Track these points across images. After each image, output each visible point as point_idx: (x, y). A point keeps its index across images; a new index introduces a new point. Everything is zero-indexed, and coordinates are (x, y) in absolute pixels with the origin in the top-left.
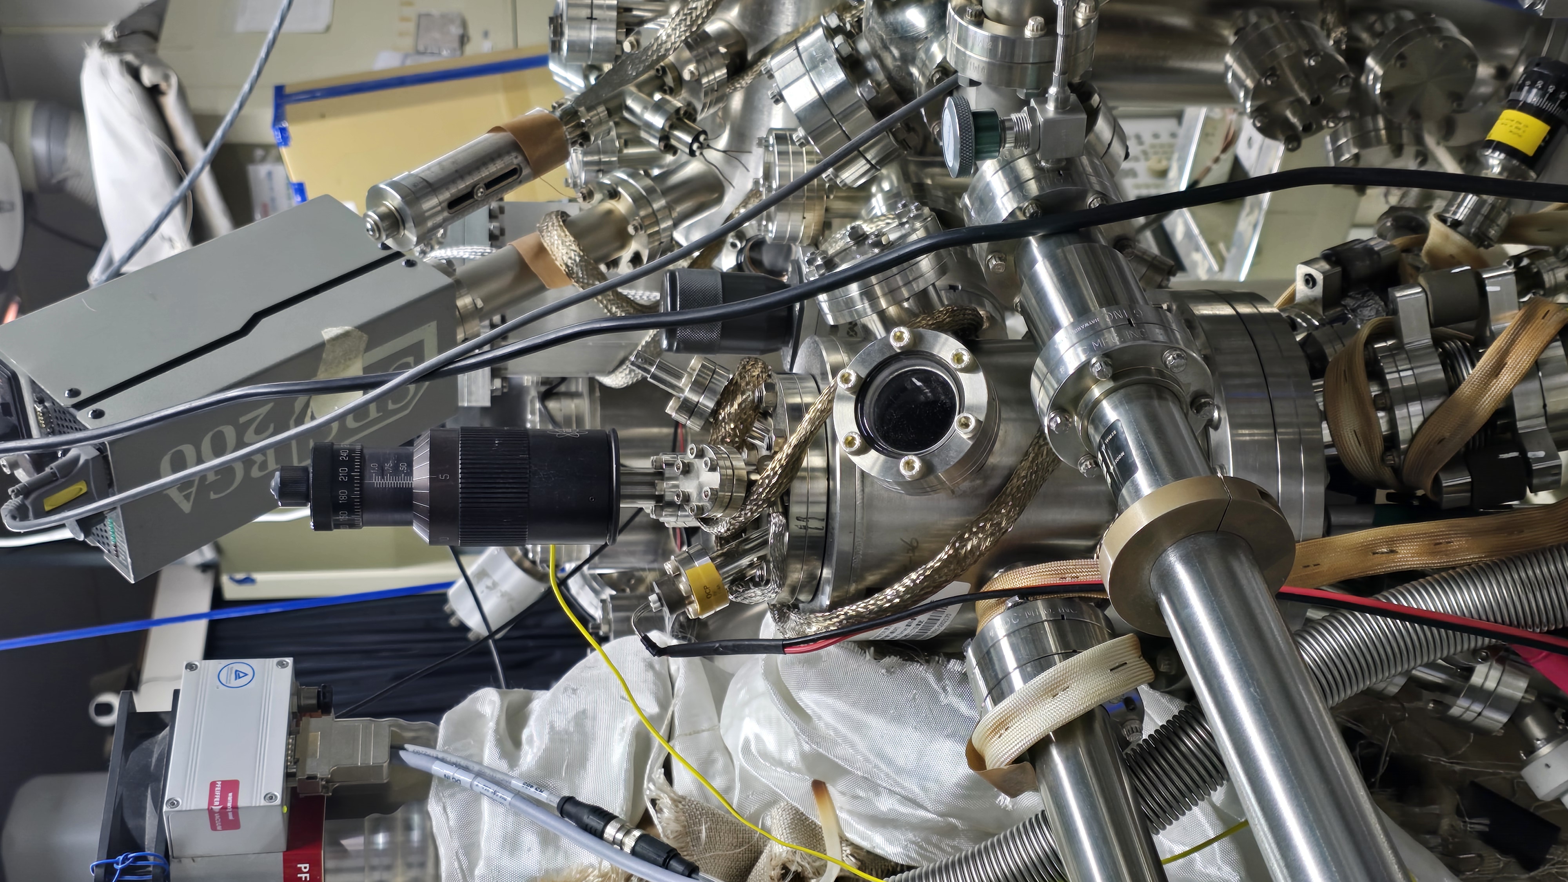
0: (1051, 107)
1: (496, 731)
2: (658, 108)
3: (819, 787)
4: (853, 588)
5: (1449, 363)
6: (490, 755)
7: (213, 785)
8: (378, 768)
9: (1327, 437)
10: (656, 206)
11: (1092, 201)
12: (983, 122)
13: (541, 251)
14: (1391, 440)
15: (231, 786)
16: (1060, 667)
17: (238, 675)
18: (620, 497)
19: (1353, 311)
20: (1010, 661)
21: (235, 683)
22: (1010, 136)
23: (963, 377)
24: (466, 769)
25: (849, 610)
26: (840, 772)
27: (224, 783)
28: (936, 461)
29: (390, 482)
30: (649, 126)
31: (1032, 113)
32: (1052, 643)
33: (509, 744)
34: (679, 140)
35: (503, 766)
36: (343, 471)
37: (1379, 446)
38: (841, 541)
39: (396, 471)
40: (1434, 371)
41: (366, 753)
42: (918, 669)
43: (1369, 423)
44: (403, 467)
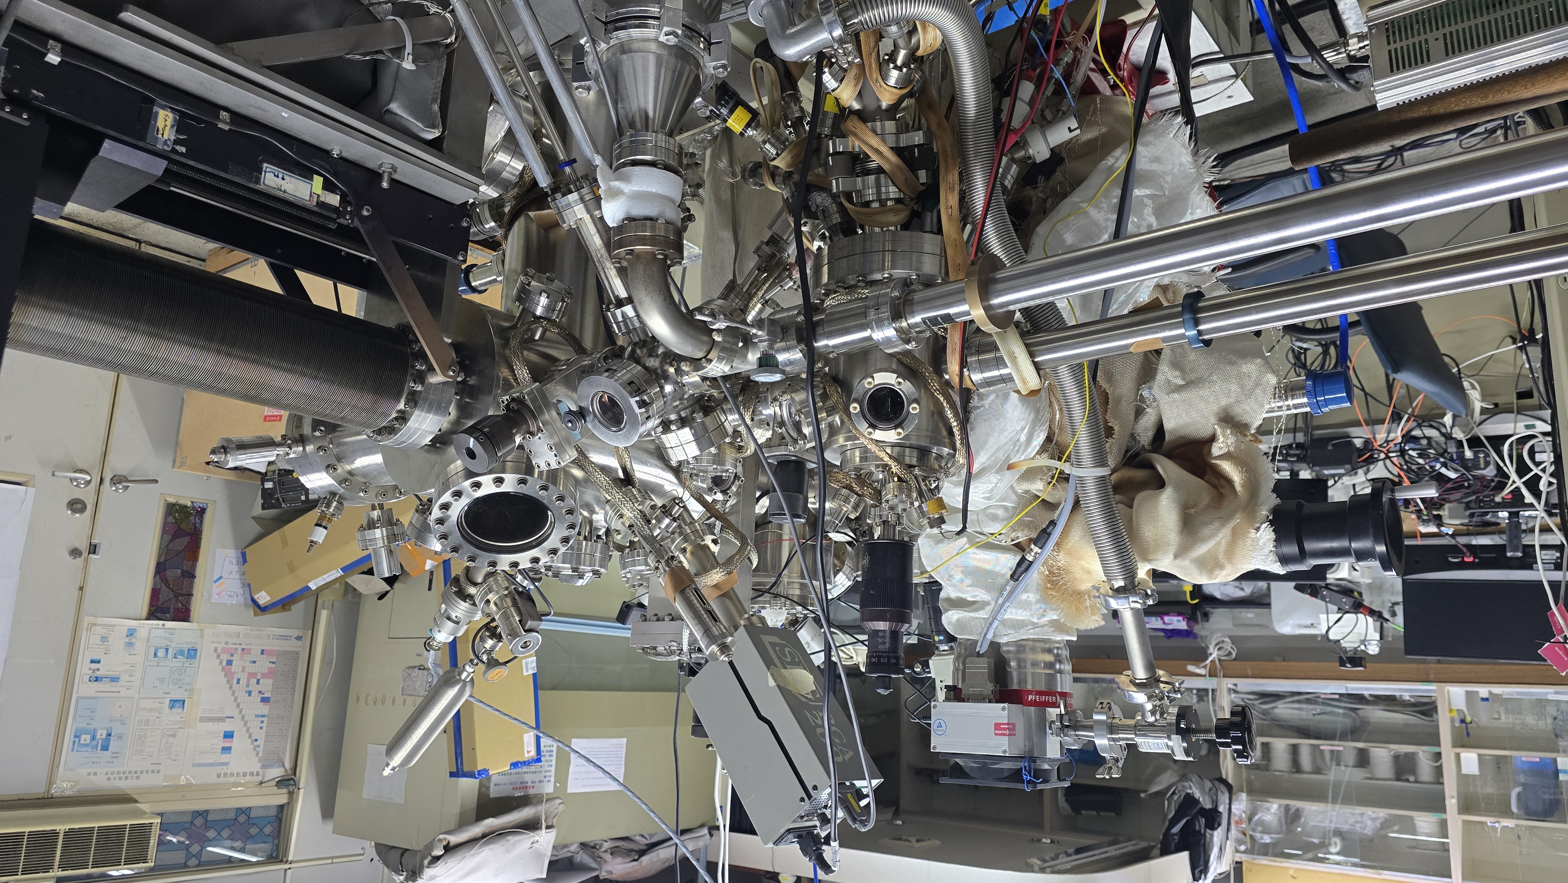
0: (760, 333)
1: (969, 612)
2: (659, 521)
3: (1010, 467)
4: (947, 440)
5: (867, 172)
6: (983, 614)
7: (996, 734)
8: (989, 663)
9: (892, 228)
10: (689, 531)
11: (801, 318)
12: (764, 363)
13: (716, 586)
14: (898, 201)
15: (997, 726)
16: (1003, 353)
17: (940, 726)
18: (894, 539)
19: (817, 206)
20: (995, 373)
21: (944, 728)
22: (771, 352)
23: (876, 382)
24: (991, 624)
25: (958, 443)
26: (1008, 458)
27: (995, 729)
28: (913, 398)
29: (888, 640)
30: (668, 526)
31: (761, 341)
32: (991, 355)
33: (975, 606)
34: (676, 512)
35: (989, 609)
36: (882, 660)
37: (900, 206)
38: (923, 443)
39: (884, 637)
40: (872, 178)
41: (982, 668)
42: (972, 416)
43: (891, 210)
44: (881, 634)
